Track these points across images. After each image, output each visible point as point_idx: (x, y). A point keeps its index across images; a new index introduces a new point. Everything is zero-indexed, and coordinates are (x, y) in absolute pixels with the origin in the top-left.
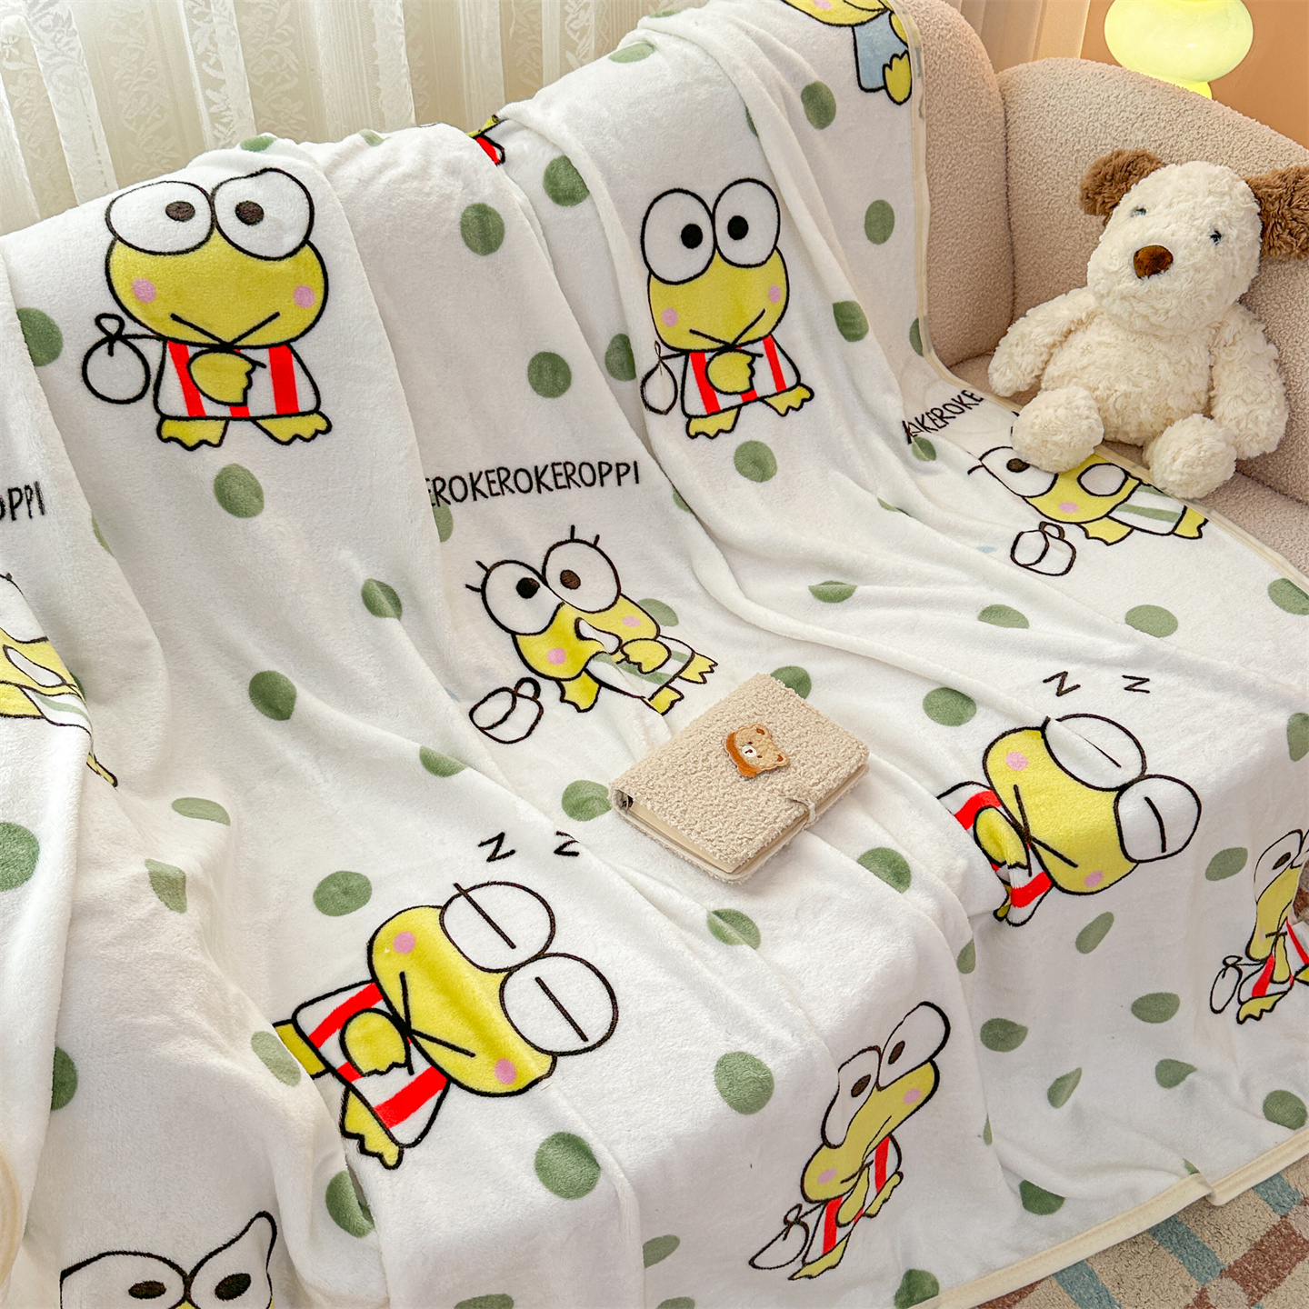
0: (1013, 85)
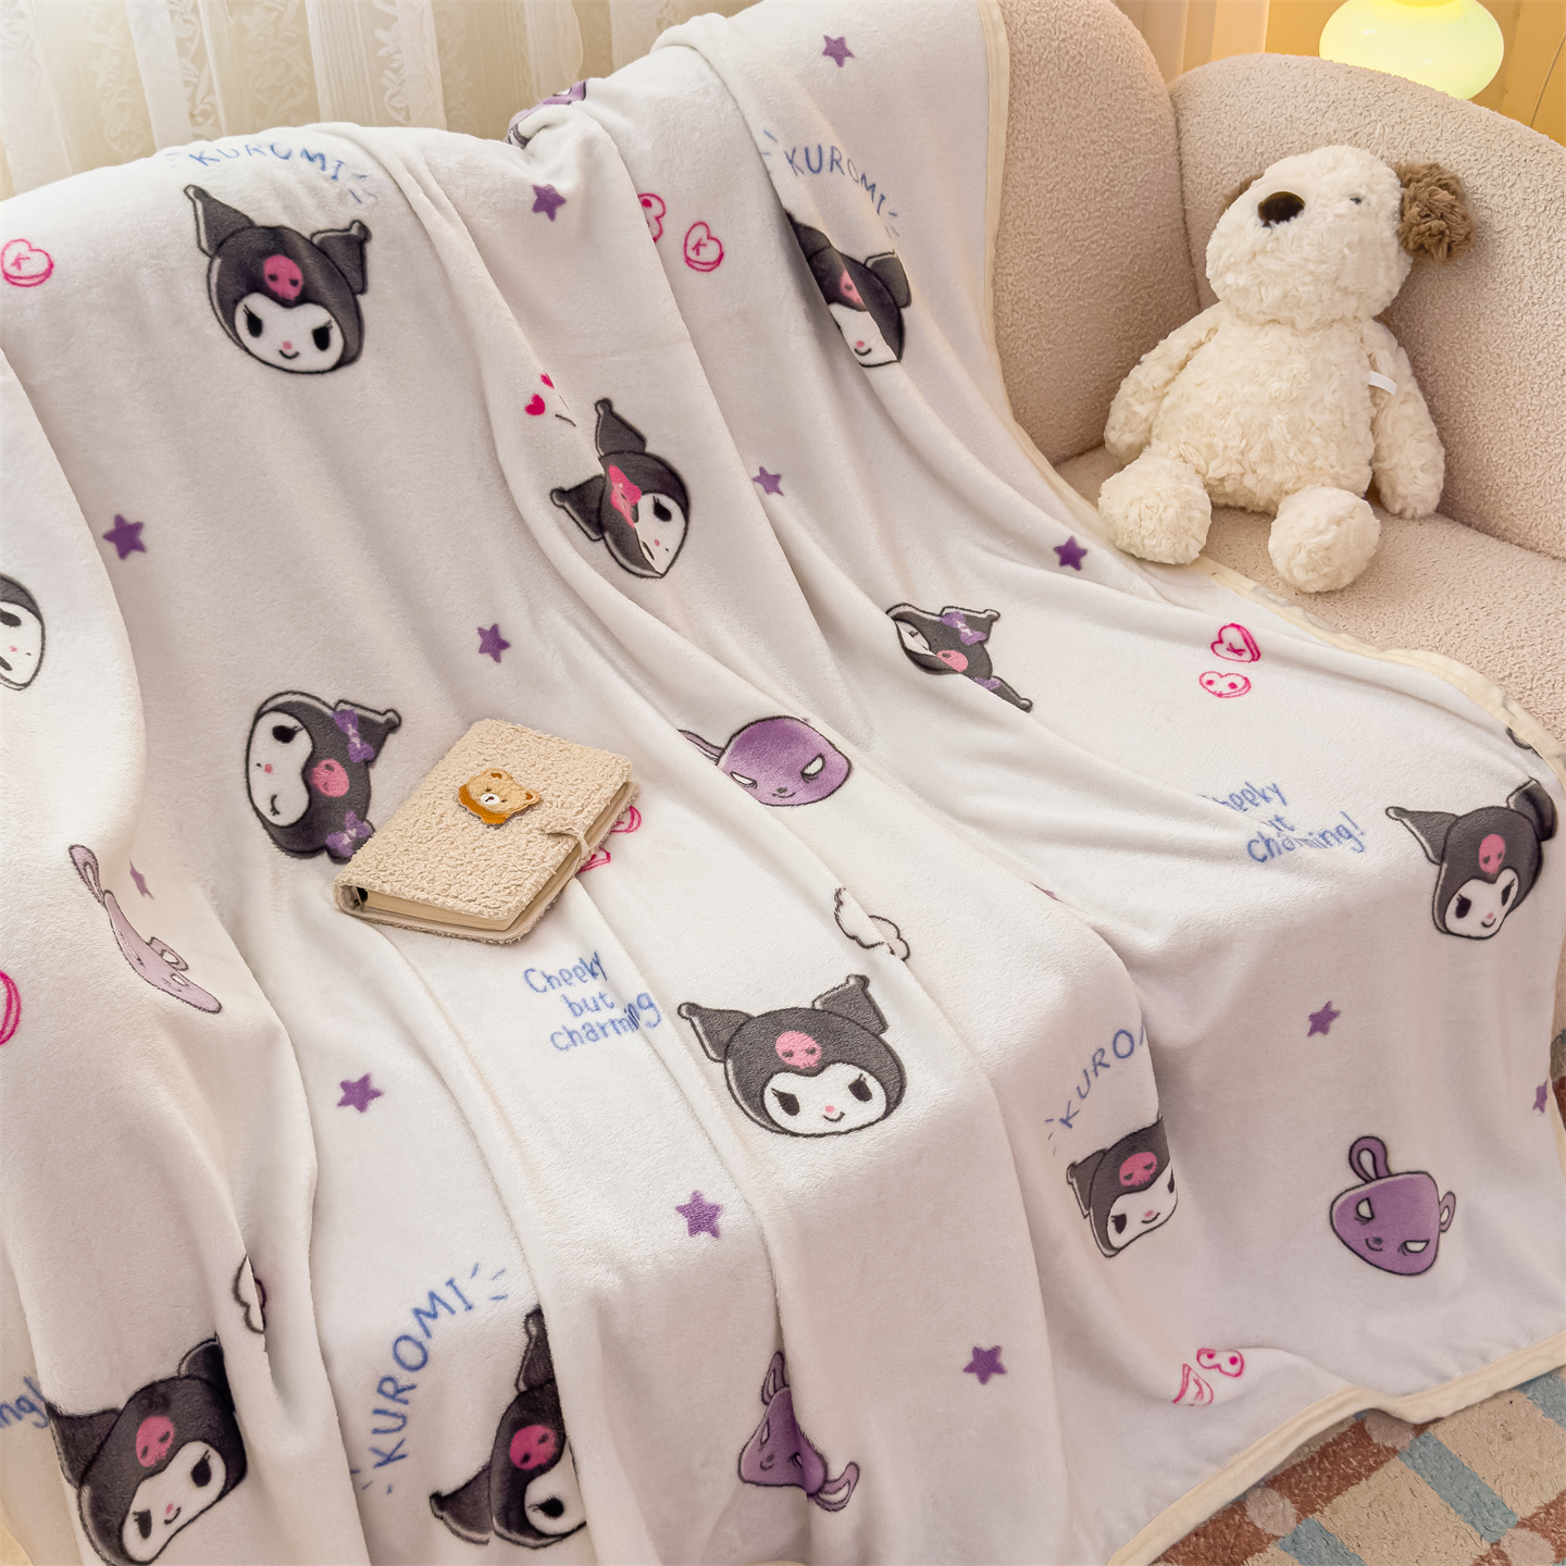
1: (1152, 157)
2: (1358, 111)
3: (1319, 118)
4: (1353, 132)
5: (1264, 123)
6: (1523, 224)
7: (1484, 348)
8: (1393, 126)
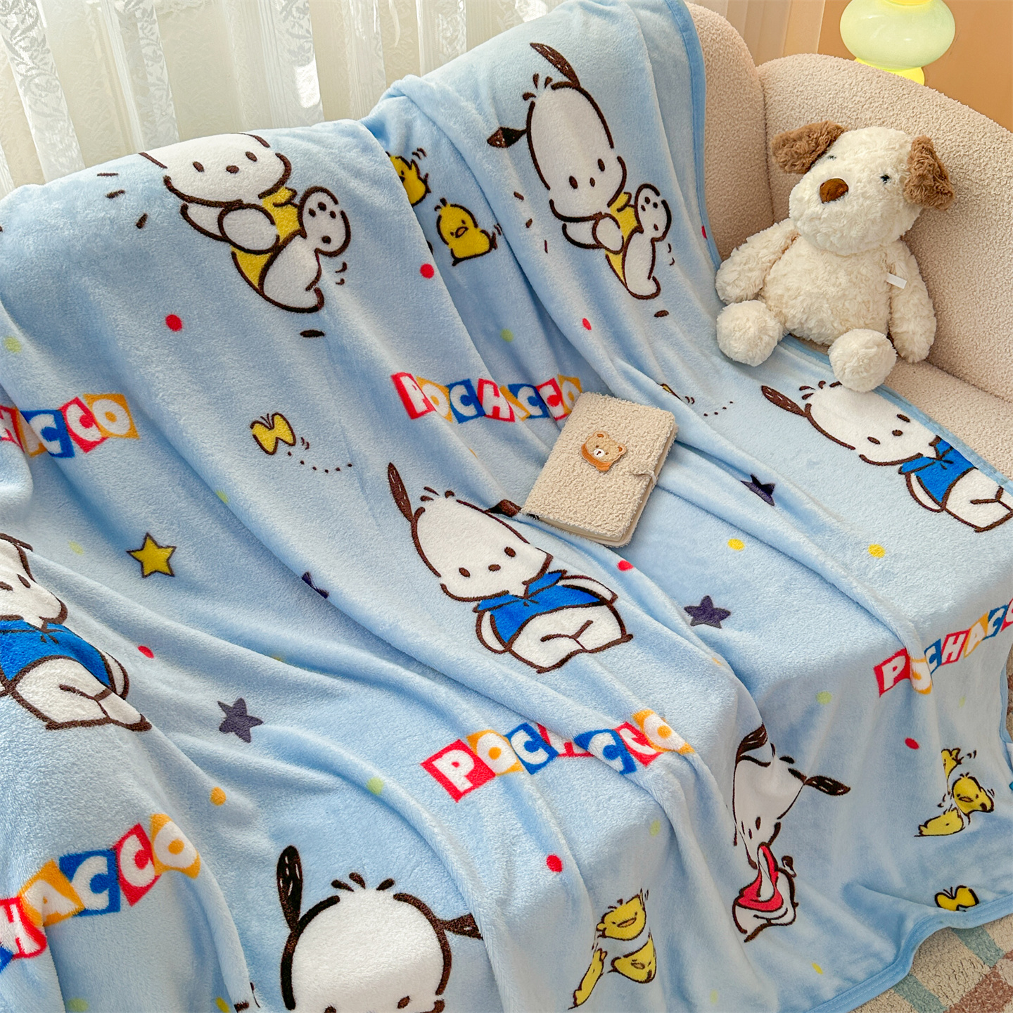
0: (769, 76)
1: (749, 122)
2: (886, 106)
3: (860, 108)
4: (882, 120)
5: (823, 106)
6: (992, 193)
7: (961, 266)
8: (908, 119)
